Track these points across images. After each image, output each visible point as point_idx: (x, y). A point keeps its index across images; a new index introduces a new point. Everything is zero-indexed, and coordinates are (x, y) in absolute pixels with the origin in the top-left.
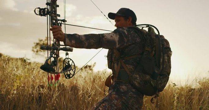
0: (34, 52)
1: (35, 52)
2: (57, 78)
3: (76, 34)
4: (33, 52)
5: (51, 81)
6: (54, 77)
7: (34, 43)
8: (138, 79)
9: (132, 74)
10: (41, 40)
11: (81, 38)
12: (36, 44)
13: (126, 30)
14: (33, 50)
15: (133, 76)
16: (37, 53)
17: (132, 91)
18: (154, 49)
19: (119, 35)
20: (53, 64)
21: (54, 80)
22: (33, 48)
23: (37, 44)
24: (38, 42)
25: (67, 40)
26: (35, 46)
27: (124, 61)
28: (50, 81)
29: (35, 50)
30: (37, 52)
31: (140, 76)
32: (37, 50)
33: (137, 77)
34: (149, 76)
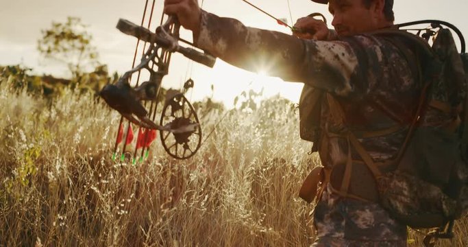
0: (42, 51)
1: (45, 53)
2: (145, 141)
3: (236, 21)
4: (39, 52)
5: (125, 146)
6: (136, 135)
7: (42, 32)
8: (406, 193)
9: (387, 179)
10: (58, 25)
11: (247, 37)
12: (45, 34)
13: (380, 47)
14: (39, 48)
15: (392, 184)
17: (389, 225)
18: (460, 107)
19: (359, 59)
20: (144, 92)
21: (134, 144)
22: (39, 42)
23: (49, 33)
24: (50, 28)
25: (205, 33)
26: (45, 38)
27: (361, 140)
28: (121, 144)
29: (45, 48)
30: (49, 51)
31: (410, 186)
32: (49, 48)
33: (402, 189)
34: (438, 189)
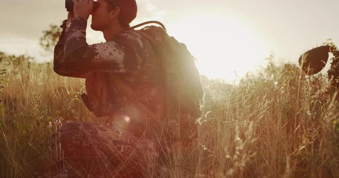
0: (43, 46)
1: (45, 47)
4: (41, 46)
7: (43, 32)
10: (55, 27)
12: (45, 34)
14: (41, 44)
16: (48, 48)
22: (41, 39)
23: (48, 33)
24: (49, 29)
26: (45, 36)
29: (45, 43)
30: (48, 46)
32: (48, 43)
